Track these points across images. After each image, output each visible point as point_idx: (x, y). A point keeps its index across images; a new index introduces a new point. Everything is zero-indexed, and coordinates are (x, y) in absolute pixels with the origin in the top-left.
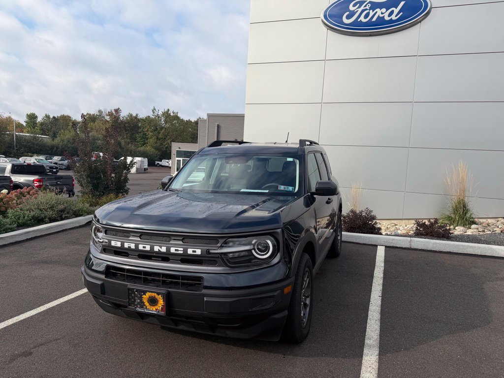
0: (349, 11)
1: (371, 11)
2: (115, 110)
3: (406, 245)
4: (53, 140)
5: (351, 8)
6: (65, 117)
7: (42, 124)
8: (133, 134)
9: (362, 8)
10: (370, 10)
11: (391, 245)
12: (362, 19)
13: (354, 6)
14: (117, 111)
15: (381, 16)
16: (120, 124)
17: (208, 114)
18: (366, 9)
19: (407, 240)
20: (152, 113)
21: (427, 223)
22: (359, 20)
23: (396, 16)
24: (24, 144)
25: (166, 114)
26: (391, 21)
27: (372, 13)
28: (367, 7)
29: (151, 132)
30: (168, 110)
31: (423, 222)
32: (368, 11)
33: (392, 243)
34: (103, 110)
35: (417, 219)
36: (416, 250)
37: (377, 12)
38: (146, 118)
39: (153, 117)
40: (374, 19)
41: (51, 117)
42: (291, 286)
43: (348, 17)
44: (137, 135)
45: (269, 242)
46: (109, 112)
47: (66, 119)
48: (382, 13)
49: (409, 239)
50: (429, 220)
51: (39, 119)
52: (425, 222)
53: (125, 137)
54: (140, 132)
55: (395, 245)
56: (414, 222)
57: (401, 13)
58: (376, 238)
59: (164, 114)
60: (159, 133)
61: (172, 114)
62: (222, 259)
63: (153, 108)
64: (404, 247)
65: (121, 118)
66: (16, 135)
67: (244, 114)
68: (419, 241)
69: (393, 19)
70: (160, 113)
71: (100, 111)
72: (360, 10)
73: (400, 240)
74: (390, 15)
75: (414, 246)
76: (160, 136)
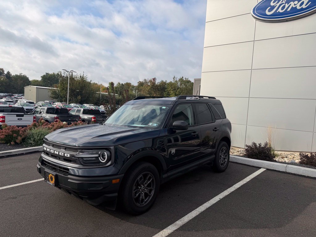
0: (270, 6)
1: (287, 4)
2: (153, 79)
3: (283, 170)
4: (119, 96)
5: (272, 4)
6: (128, 84)
7: (116, 88)
8: (162, 92)
9: (280, 3)
10: (285, 4)
11: (272, 168)
12: (280, 10)
13: (274, 2)
14: (154, 79)
15: (294, 6)
16: (155, 87)
17: (194, 79)
18: (283, 3)
19: (283, 166)
20: (173, 80)
21: (309, 155)
22: (277, 12)
23: (306, 5)
24: (105, 98)
25: (181, 80)
26: (302, 9)
27: (287, 6)
28: (284, 2)
29: (172, 91)
30: (183, 77)
31: (306, 154)
32: (284, 4)
33: (272, 167)
34: (147, 79)
35: (301, 152)
36: (289, 173)
37: (291, 4)
38: (170, 83)
39: (174, 82)
40: (289, 10)
41: (121, 84)
42: (119, 179)
43: (269, 11)
44: (164, 93)
45: (105, 153)
46: (150, 80)
47: (128, 85)
48: (295, 5)
49: (286, 165)
50: (311, 153)
51: (115, 85)
52: (308, 155)
53: (158, 94)
54: (166, 91)
55: (275, 169)
56: (298, 153)
57: (310, 3)
58: (262, 162)
59: (180, 80)
60: (176, 91)
61: (184, 80)
62: (79, 160)
63: (173, 77)
64: (281, 171)
65: (156, 83)
66: (102, 94)
67: (201, 79)
68: (292, 168)
69: (303, 7)
70: (178, 79)
71: (145, 80)
72: (278, 5)
73: (279, 166)
74: (300, 5)
75: (289, 171)
76: (177, 93)
